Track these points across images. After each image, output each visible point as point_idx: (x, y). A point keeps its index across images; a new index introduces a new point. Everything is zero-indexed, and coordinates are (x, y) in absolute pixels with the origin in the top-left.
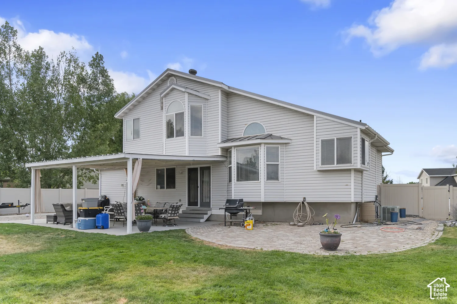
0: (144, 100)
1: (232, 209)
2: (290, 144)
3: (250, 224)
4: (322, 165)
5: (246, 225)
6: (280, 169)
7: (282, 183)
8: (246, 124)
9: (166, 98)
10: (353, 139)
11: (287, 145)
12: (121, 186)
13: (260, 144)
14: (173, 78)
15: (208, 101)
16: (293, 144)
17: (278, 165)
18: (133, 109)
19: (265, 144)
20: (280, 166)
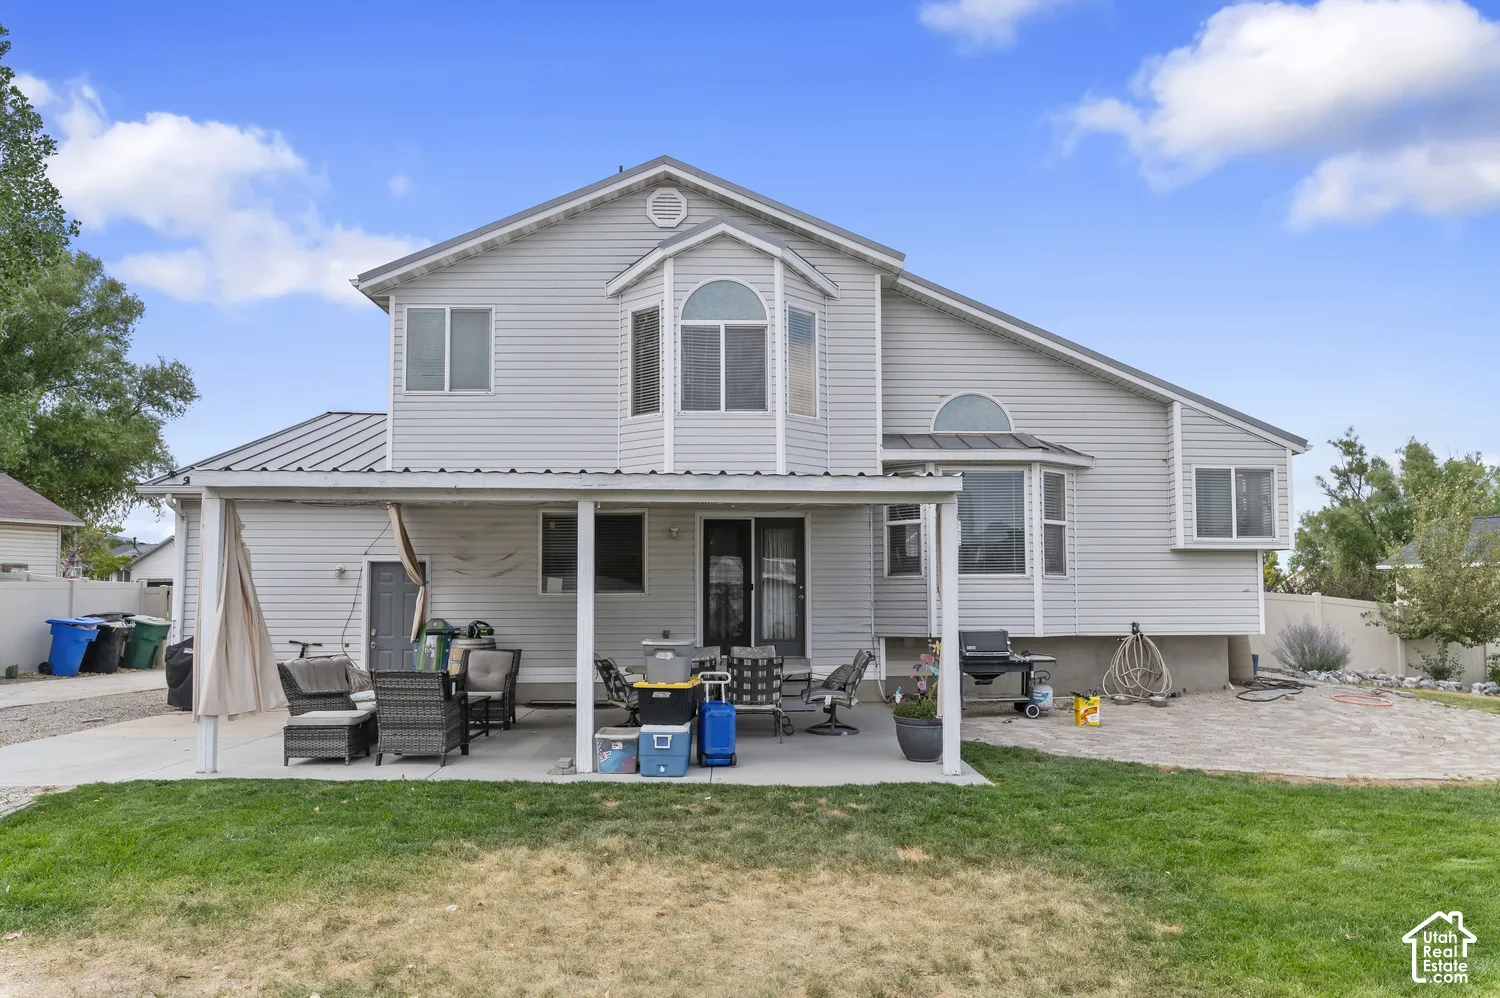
0: (511, 246)
1: (992, 662)
2: (1089, 472)
3: (1095, 708)
4: (1199, 535)
5: (1086, 711)
6: (1067, 541)
7: (1071, 581)
8: (942, 396)
9: (680, 262)
10: (1276, 476)
11: (1080, 472)
12: (333, 574)
13: (1029, 464)
14: (674, 192)
15: (832, 303)
16: (1096, 471)
17: (1061, 527)
18: (449, 270)
19: (1044, 463)
20: (1067, 533)
